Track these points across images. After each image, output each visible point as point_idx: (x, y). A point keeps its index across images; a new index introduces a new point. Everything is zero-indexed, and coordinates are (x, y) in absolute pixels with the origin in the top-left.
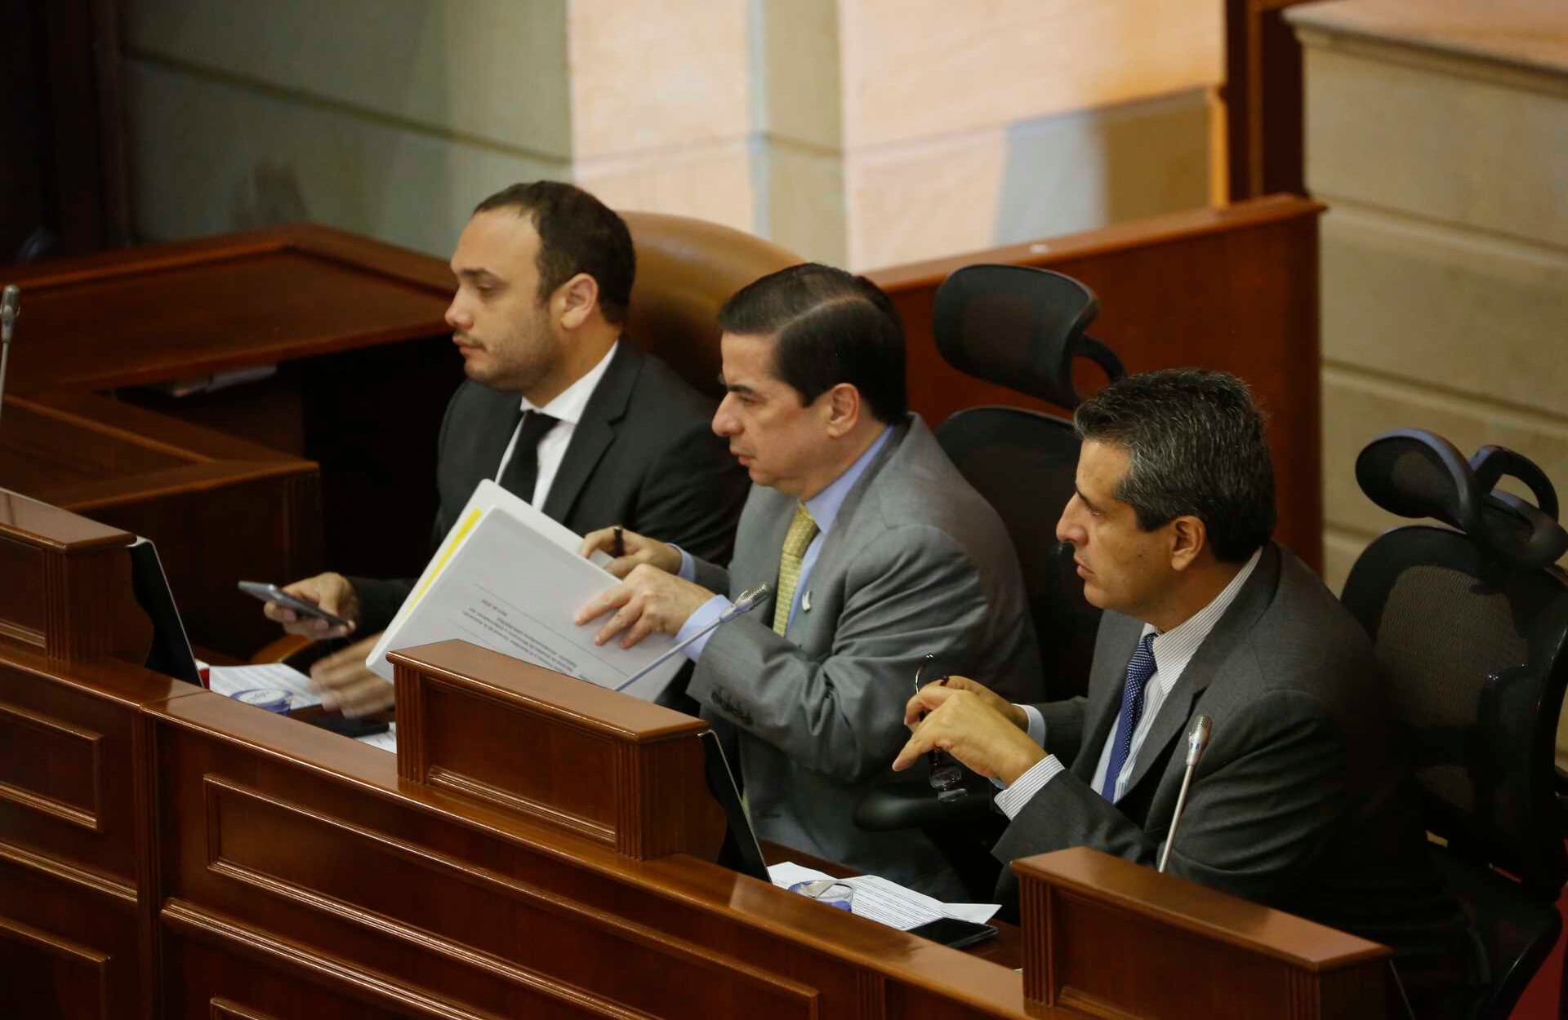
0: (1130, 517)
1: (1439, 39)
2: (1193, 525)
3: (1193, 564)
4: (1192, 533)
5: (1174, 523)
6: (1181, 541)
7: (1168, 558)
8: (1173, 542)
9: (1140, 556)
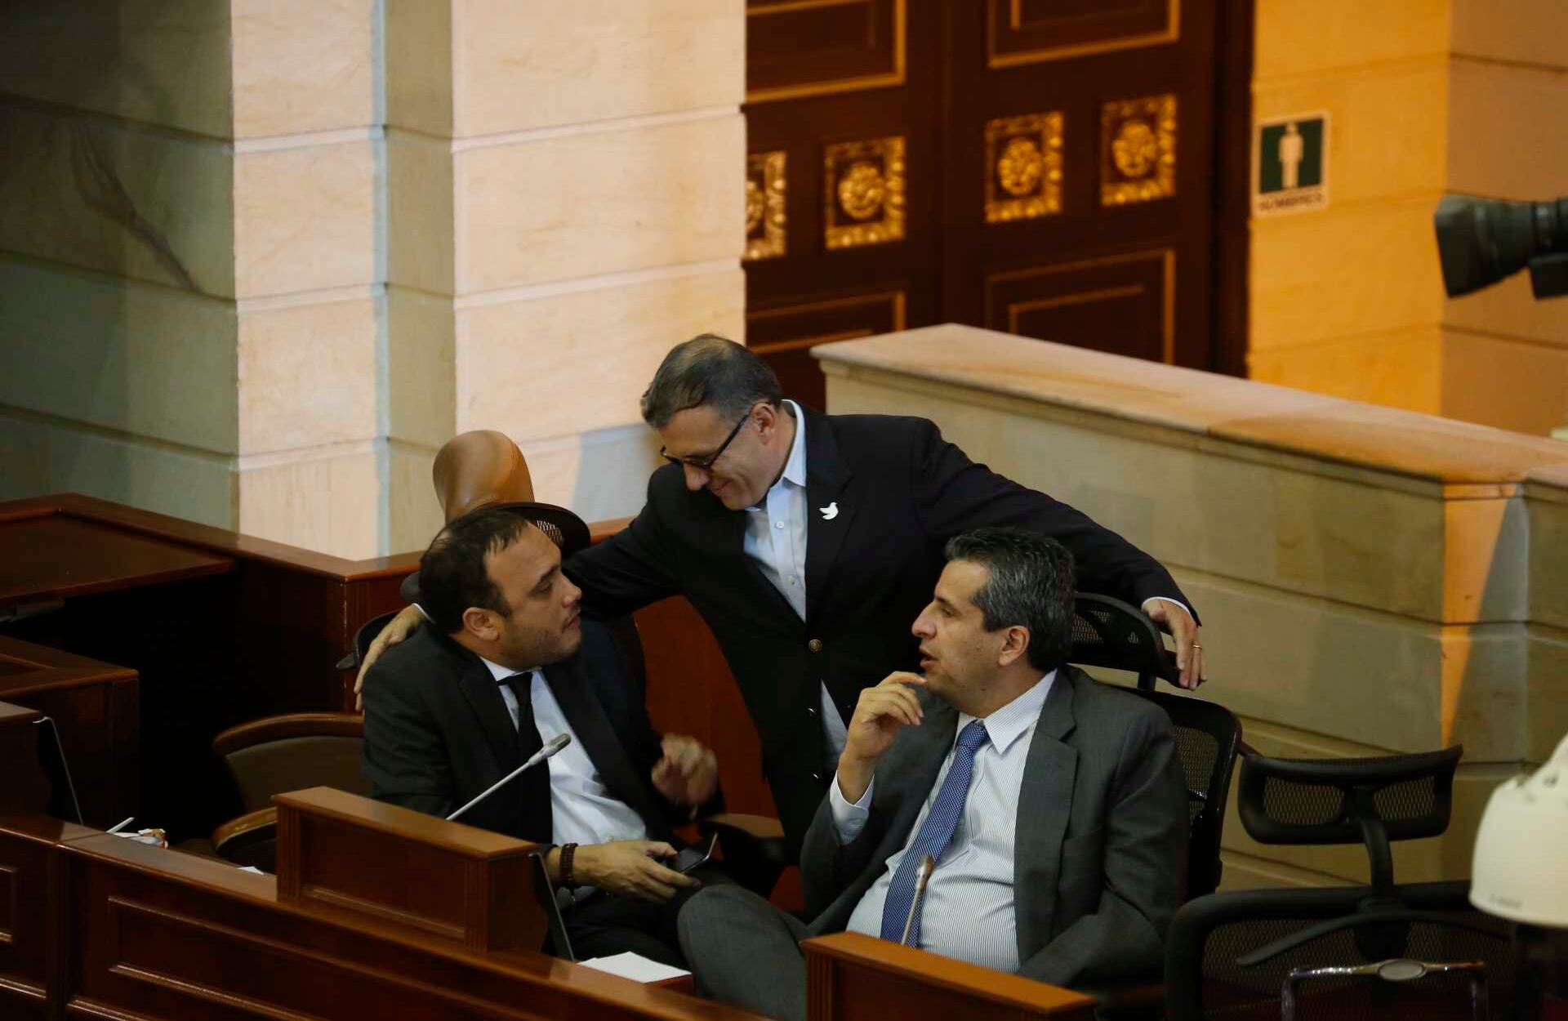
0: (978, 618)
1: (935, 371)
2: (1022, 634)
3: (1013, 663)
4: (1020, 638)
5: (1010, 629)
6: (1011, 643)
7: (998, 654)
8: (1004, 643)
9: (978, 649)
